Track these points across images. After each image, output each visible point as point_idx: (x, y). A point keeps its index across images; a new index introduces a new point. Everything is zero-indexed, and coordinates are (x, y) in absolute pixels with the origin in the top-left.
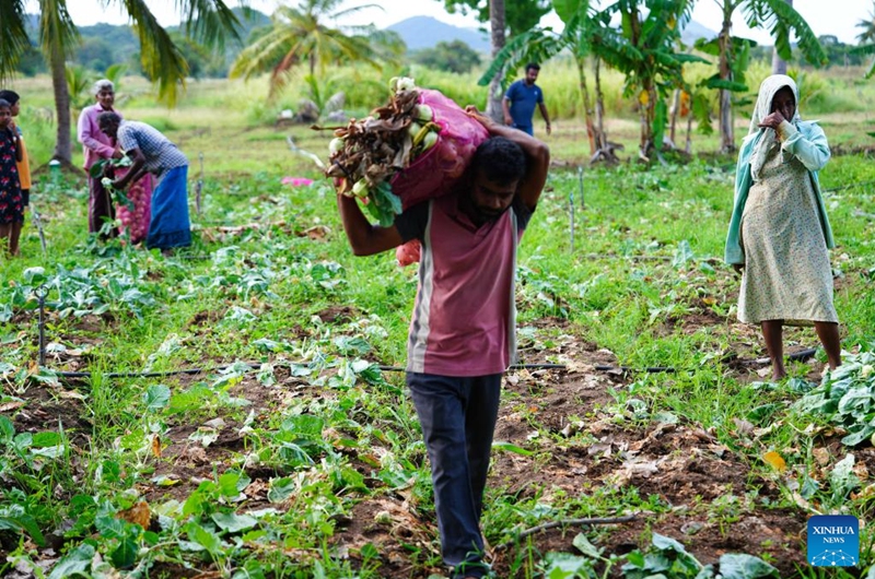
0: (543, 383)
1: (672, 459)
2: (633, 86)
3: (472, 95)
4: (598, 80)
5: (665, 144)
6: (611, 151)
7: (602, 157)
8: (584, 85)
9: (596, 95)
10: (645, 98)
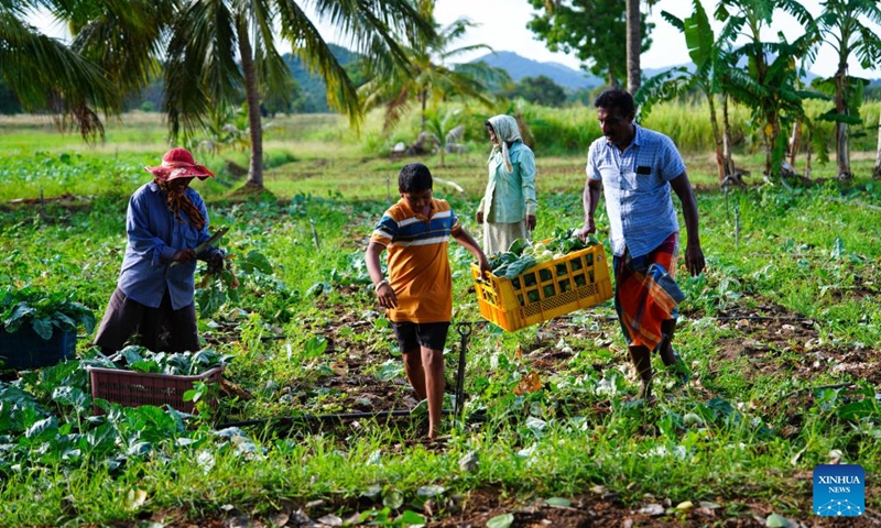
2: (758, 120)
3: (577, 129)
4: (726, 114)
5: (787, 170)
6: (739, 177)
7: (731, 182)
8: (713, 119)
9: (724, 127)
10: (769, 130)
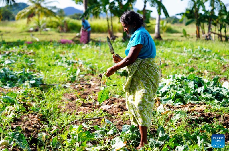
0: (84, 88)
1: (114, 105)
6: (115, 38)
